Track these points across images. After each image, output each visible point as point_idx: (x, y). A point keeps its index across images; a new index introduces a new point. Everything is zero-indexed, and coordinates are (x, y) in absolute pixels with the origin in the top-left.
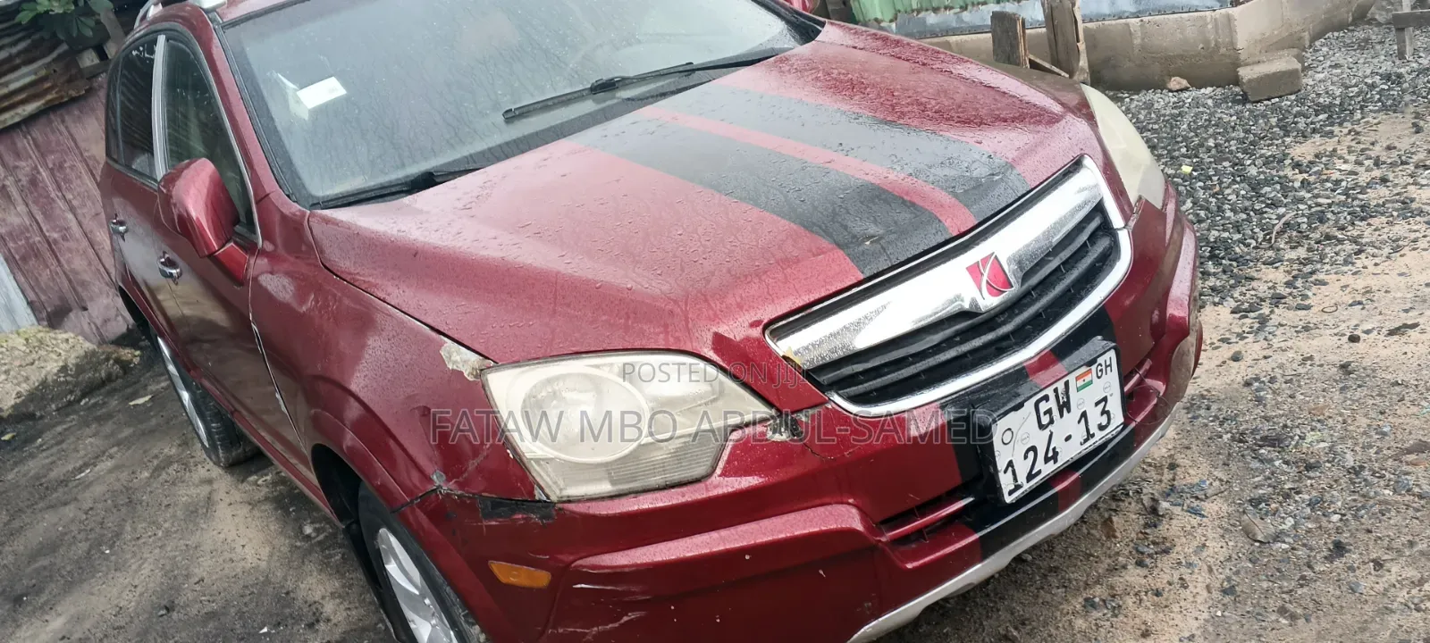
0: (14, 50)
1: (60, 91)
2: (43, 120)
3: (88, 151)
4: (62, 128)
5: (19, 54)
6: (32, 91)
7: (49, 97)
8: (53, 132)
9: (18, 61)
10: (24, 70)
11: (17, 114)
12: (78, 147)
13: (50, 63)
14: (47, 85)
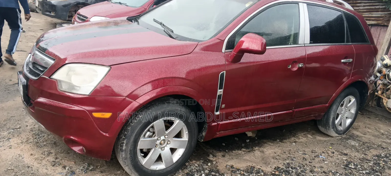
0: (381, 7)
1: (383, 22)
2: (376, 27)
3: (380, 40)
4: (379, 31)
5: (382, 8)
6: (376, 19)
7: (379, 22)
8: (376, 31)
9: (380, 10)
10: (380, 13)
11: (369, 22)
12: (378, 37)
13: (387, 14)
14: (381, 19)
